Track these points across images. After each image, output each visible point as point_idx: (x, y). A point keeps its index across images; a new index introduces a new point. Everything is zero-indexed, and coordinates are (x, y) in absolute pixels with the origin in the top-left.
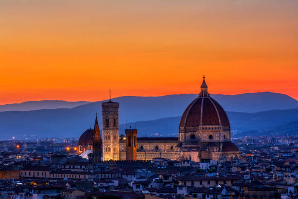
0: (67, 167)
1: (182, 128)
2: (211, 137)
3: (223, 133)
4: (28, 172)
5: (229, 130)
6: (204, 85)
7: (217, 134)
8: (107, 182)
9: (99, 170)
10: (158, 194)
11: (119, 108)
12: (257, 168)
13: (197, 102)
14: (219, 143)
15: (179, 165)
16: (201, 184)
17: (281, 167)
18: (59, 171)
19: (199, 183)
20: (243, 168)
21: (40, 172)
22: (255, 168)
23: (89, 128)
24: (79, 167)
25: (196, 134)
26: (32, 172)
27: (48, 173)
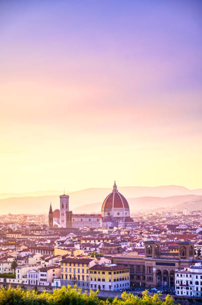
0: (32, 232)
1: (103, 209)
2: (118, 214)
3: (125, 212)
4: (10, 235)
5: (129, 210)
6: (115, 186)
7: (121, 213)
8: (44, 241)
9: (48, 234)
10: (66, 248)
11: (69, 199)
12: (136, 232)
13: (111, 195)
14: (123, 217)
15: (96, 230)
16: (95, 241)
17: (149, 231)
18: (27, 234)
19: (94, 241)
20: (129, 232)
21: (17, 235)
22: (135, 232)
23: (56, 209)
24: (38, 232)
25: (110, 212)
26: (12, 235)
27: (20, 235)
